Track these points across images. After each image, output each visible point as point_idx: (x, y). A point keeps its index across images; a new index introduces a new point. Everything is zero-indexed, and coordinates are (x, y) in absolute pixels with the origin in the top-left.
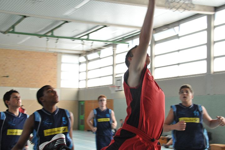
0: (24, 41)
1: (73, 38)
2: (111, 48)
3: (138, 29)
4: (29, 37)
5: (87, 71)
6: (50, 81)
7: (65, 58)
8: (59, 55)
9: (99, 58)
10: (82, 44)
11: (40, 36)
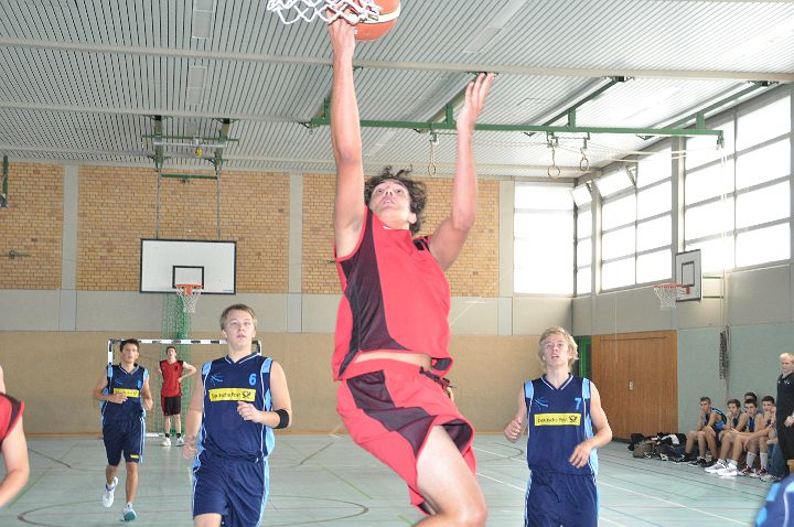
0: (379, 145)
1: (528, 128)
2: (666, 154)
3: (744, 80)
4: (391, 133)
5: (598, 234)
6: (475, 273)
7: (524, 195)
8: (503, 185)
9: (635, 190)
10: (550, 145)
11: (419, 127)
